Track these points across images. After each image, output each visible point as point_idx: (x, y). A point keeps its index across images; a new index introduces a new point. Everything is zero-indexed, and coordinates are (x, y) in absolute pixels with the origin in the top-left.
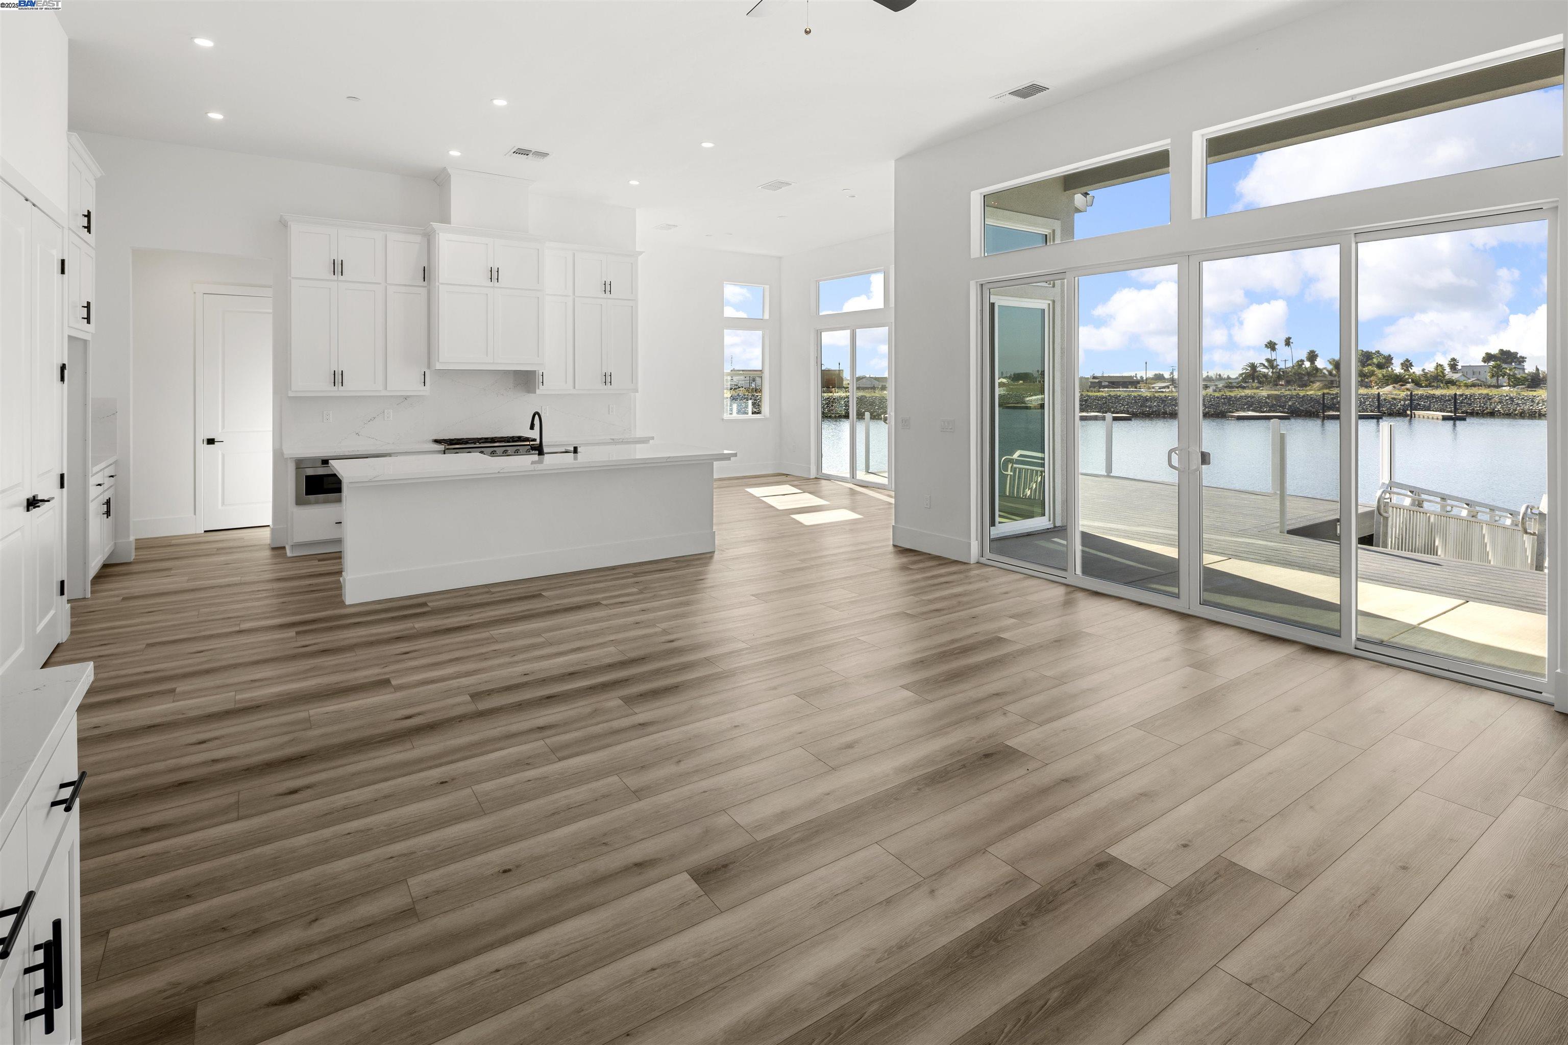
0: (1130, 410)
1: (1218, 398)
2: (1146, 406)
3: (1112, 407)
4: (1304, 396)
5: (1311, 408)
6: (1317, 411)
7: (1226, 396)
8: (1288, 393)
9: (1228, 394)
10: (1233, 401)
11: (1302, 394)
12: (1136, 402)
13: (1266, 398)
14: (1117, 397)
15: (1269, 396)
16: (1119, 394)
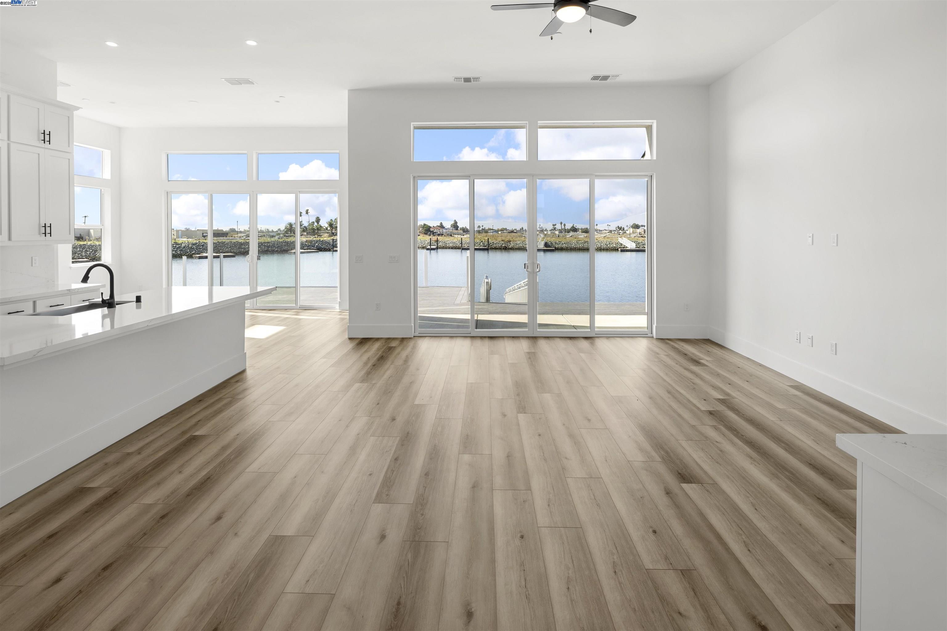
0: (232, 251)
1: (281, 242)
2: (242, 248)
3: (221, 249)
4: (322, 241)
5: (326, 247)
6: (329, 248)
7: (285, 241)
8: (315, 239)
9: (286, 240)
10: (289, 244)
11: (321, 240)
12: (235, 246)
13: (305, 242)
14: (223, 243)
15: (306, 241)
16: (224, 241)
